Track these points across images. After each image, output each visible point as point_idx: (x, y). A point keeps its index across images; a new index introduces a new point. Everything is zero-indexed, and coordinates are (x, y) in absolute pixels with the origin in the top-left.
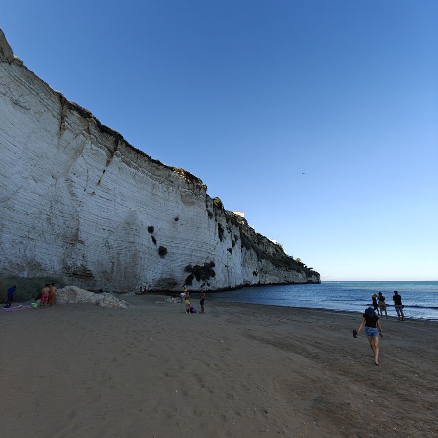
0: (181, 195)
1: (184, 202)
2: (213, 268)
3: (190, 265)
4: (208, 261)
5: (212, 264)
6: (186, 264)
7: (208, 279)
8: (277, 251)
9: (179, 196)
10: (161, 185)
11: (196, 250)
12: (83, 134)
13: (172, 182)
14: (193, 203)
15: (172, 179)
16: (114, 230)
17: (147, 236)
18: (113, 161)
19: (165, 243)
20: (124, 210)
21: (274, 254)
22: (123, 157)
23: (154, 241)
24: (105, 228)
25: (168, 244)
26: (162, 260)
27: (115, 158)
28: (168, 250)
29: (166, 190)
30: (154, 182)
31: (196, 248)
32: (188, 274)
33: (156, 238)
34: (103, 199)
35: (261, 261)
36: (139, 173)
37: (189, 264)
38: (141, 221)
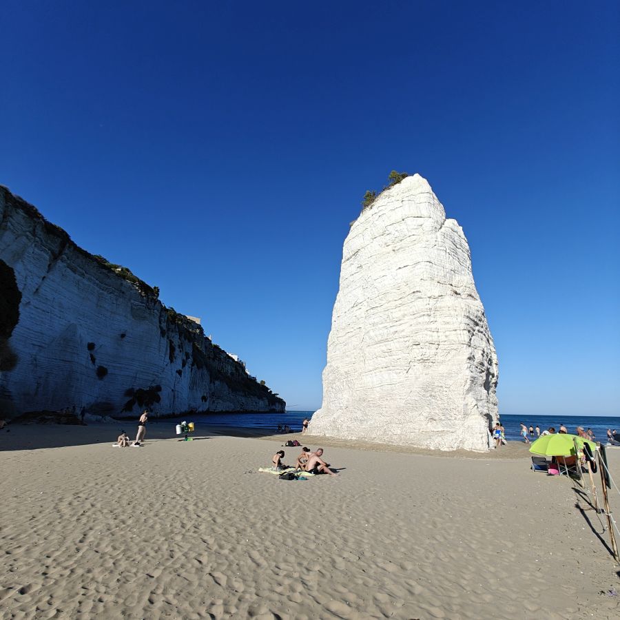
0: (132, 308)
1: (133, 317)
2: (159, 393)
3: (133, 389)
4: (154, 385)
5: (159, 388)
6: (128, 388)
7: (152, 404)
8: (237, 370)
9: (129, 310)
10: (110, 295)
11: (142, 372)
12: (27, 236)
13: (123, 293)
14: (144, 318)
15: (123, 289)
16: (46, 346)
17: (85, 353)
18: (57, 267)
19: (106, 363)
20: (61, 323)
22: (68, 262)
23: (93, 360)
24: (35, 343)
25: (109, 364)
26: (99, 382)
27: (60, 264)
28: (109, 372)
29: (114, 302)
30: (101, 291)
31: (142, 370)
32: (128, 399)
33: (96, 356)
34: (39, 310)
35: (214, 383)
36: (85, 281)
37: (131, 387)
38: (80, 337)
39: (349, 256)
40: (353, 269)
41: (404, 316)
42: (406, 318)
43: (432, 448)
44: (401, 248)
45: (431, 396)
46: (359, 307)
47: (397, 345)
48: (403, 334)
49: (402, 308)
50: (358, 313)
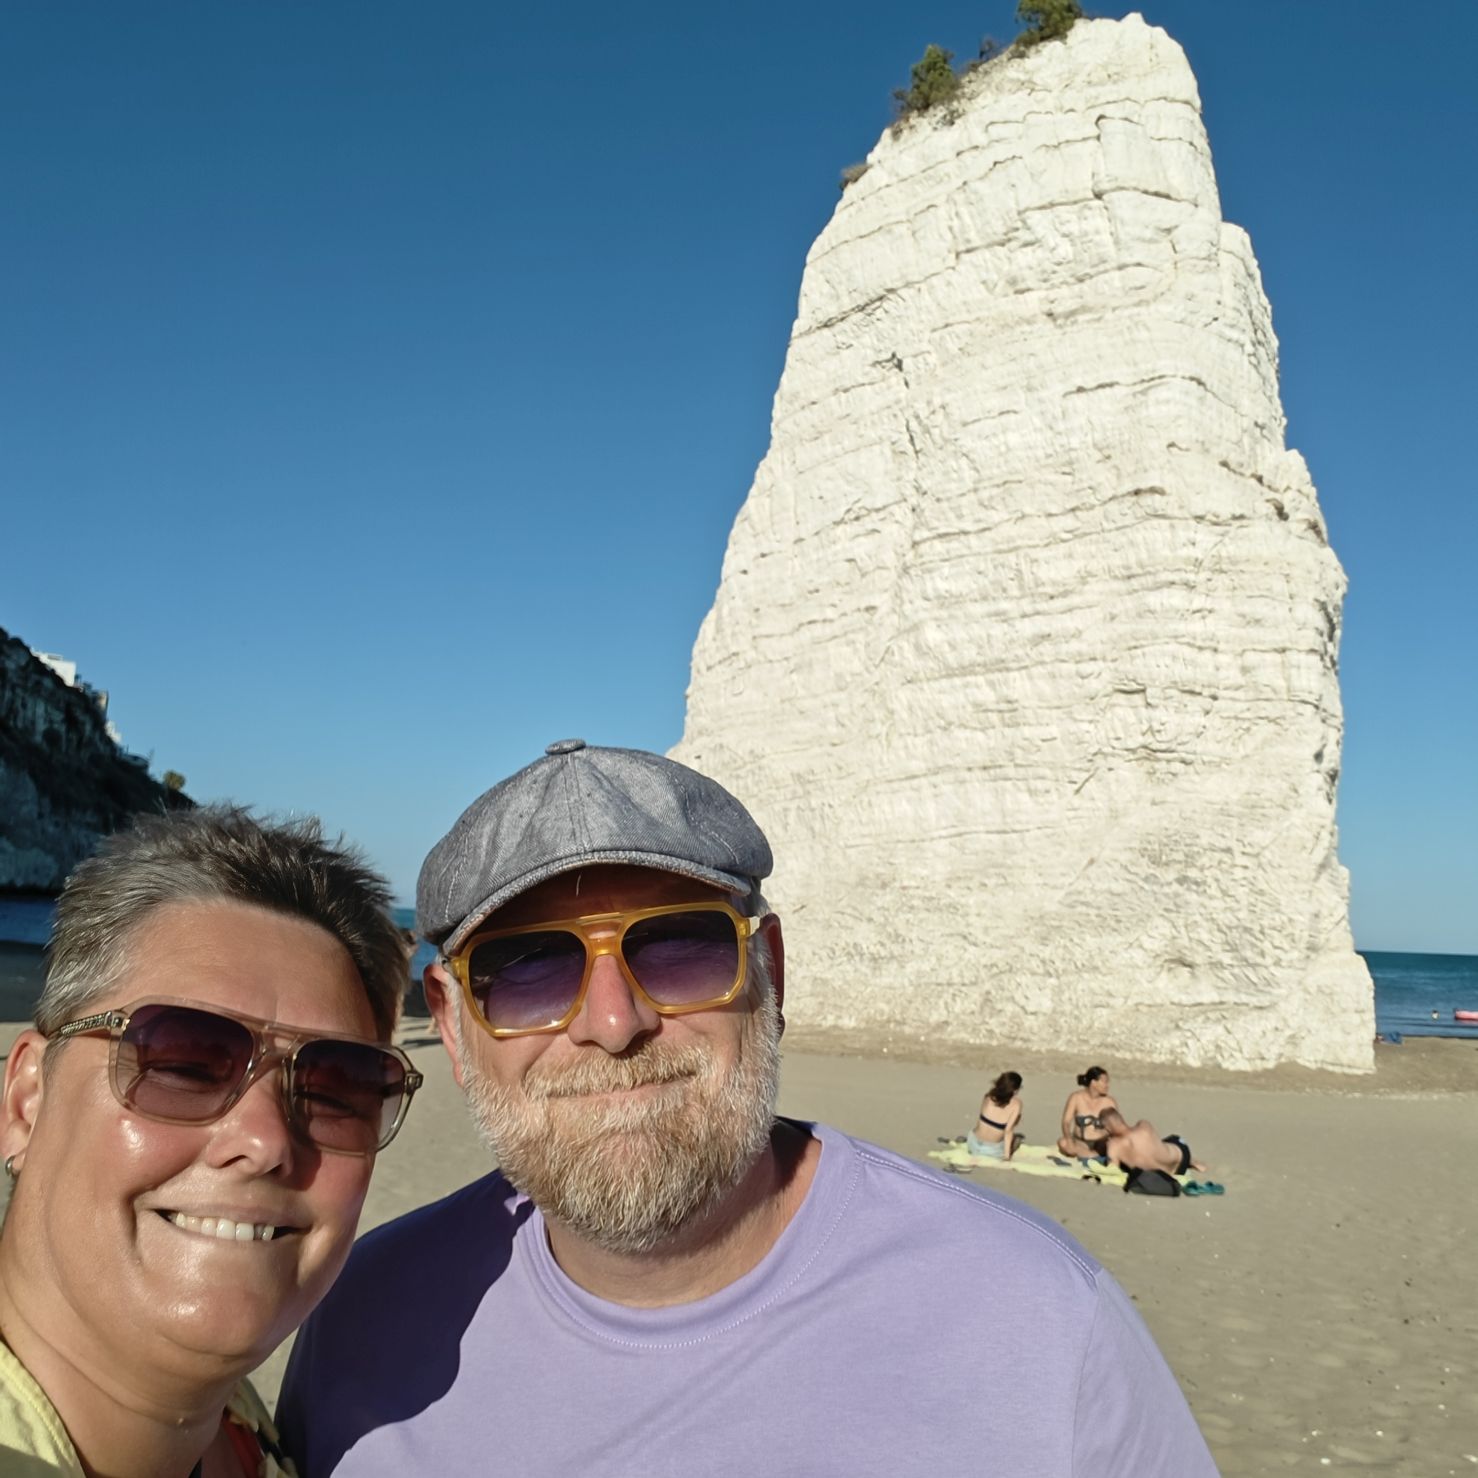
8: (71, 721)
21: (51, 736)
39: (833, 311)
40: (853, 365)
41: (1084, 578)
42: (1094, 587)
43: (1194, 1062)
44: (1084, 309)
45: (1182, 880)
46: (869, 523)
47: (1046, 687)
48: (1074, 646)
49: (1078, 547)
50: (862, 548)
